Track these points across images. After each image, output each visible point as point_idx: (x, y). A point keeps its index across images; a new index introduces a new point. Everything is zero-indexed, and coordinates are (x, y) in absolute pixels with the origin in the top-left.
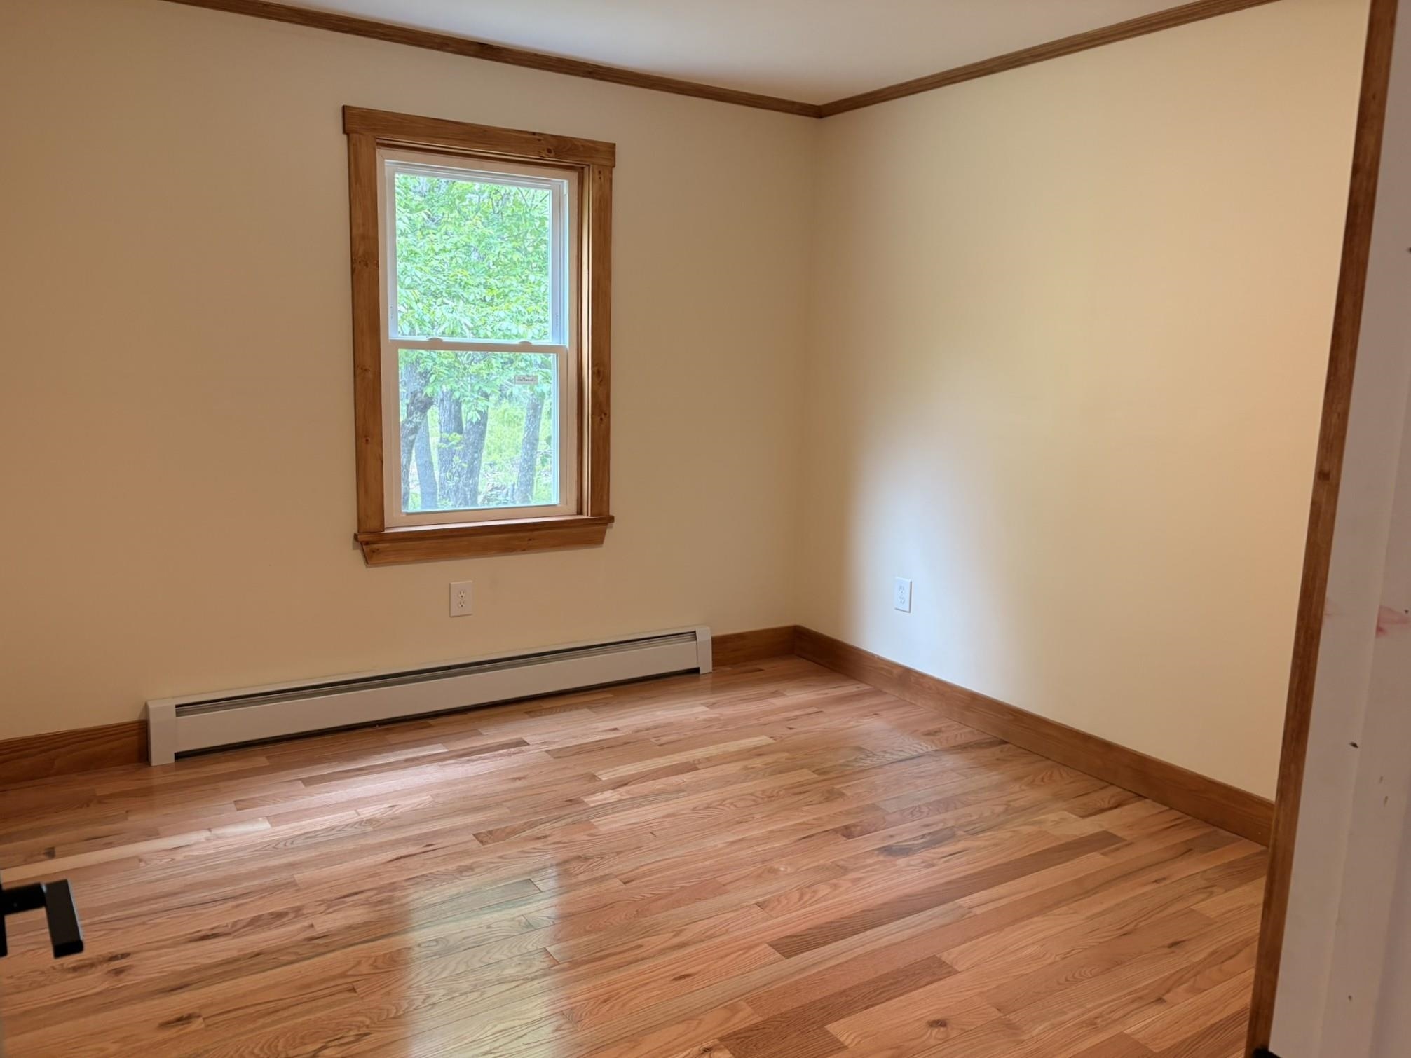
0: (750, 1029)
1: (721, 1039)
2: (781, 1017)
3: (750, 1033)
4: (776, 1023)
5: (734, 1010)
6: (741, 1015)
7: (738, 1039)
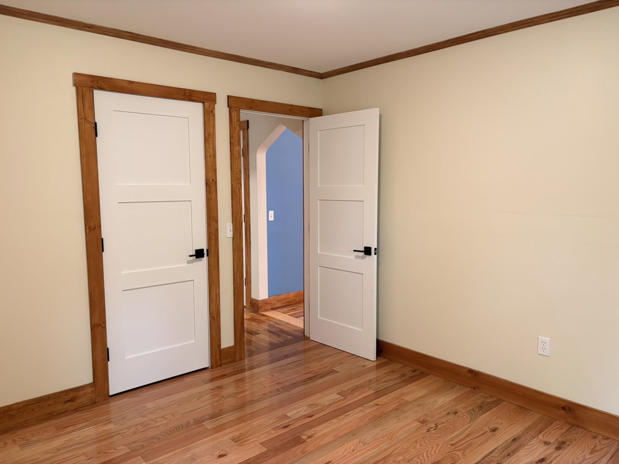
0: (295, 445)
1: (306, 441)
2: (284, 451)
3: (295, 444)
4: (286, 449)
5: (303, 452)
6: (299, 450)
7: (300, 442)
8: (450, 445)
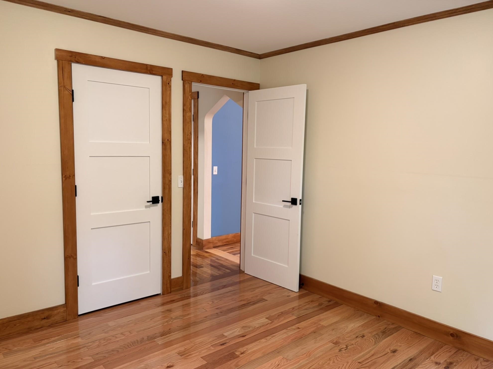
8: (357, 363)
